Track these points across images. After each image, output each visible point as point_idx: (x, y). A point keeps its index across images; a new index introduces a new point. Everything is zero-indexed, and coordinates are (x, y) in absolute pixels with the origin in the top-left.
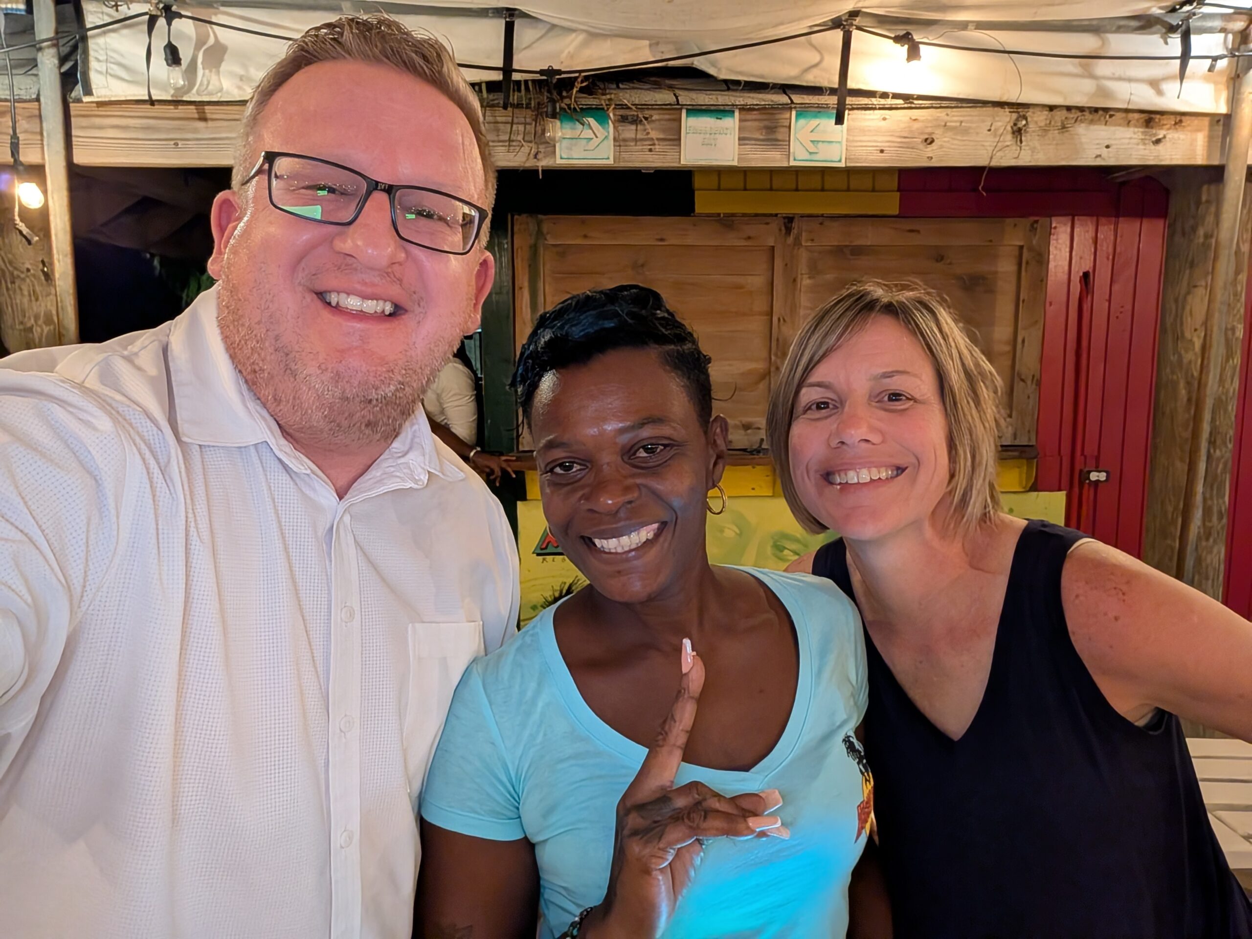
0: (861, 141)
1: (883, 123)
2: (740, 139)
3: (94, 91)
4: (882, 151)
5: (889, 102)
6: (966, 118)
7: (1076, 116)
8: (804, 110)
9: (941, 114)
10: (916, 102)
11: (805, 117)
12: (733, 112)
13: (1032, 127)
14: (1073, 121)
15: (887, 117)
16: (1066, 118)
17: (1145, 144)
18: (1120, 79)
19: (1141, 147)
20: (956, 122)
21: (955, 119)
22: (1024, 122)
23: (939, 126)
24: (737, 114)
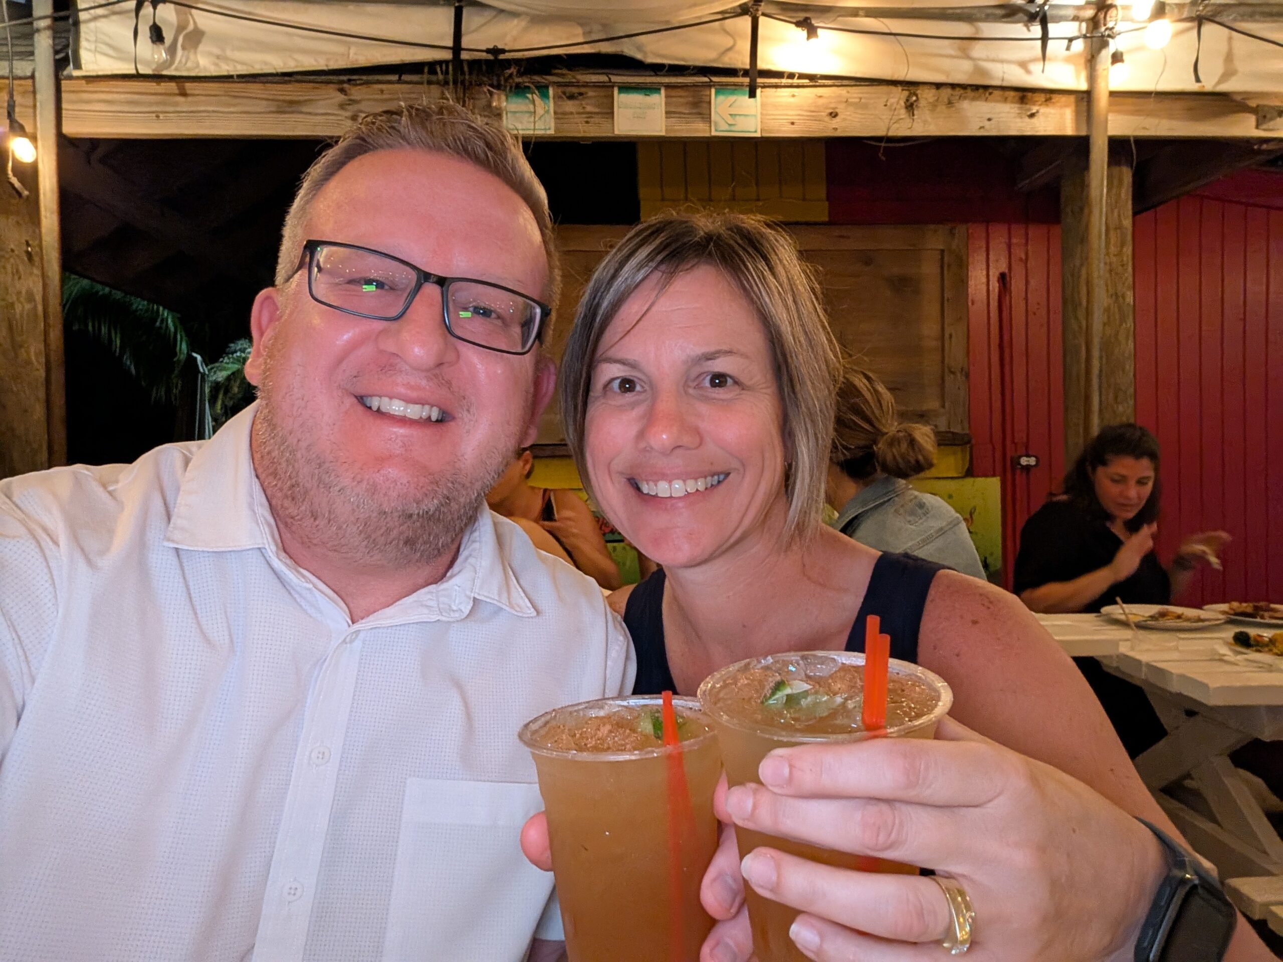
0: (773, 115)
1: (792, 100)
2: (667, 113)
3: (83, 66)
4: (793, 123)
5: (796, 81)
6: (865, 95)
7: (960, 93)
8: (722, 88)
9: (843, 91)
10: (820, 81)
11: (723, 94)
12: (660, 89)
13: (922, 103)
14: (957, 97)
15: (796, 94)
16: (952, 95)
17: (1021, 118)
18: (993, 60)
19: (1018, 120)
20: (855, 98)
21: (856, 95)
22: (914, 98)
23: (841, 102)
24: (663, 91)
